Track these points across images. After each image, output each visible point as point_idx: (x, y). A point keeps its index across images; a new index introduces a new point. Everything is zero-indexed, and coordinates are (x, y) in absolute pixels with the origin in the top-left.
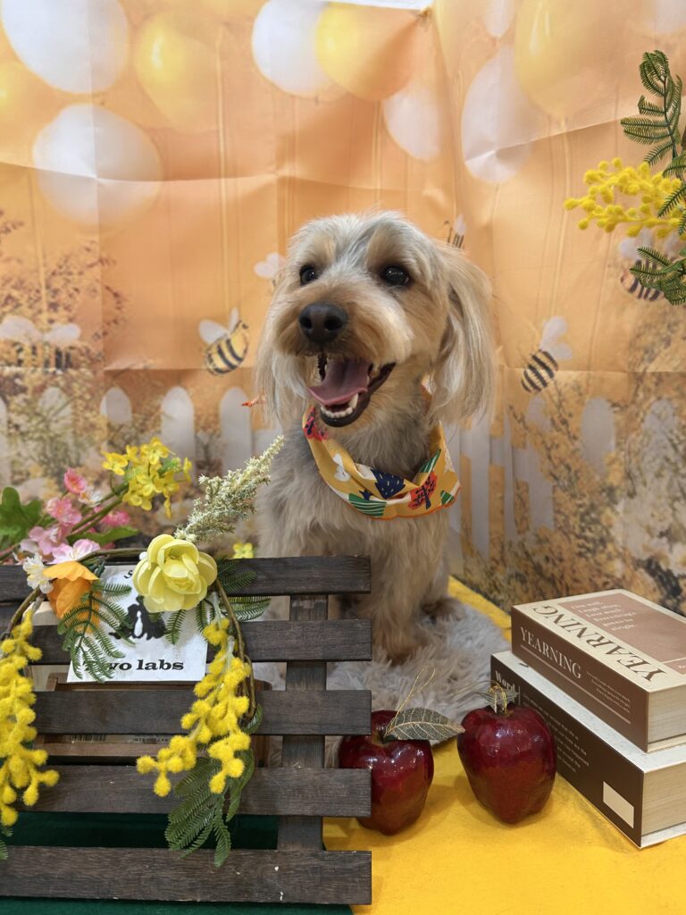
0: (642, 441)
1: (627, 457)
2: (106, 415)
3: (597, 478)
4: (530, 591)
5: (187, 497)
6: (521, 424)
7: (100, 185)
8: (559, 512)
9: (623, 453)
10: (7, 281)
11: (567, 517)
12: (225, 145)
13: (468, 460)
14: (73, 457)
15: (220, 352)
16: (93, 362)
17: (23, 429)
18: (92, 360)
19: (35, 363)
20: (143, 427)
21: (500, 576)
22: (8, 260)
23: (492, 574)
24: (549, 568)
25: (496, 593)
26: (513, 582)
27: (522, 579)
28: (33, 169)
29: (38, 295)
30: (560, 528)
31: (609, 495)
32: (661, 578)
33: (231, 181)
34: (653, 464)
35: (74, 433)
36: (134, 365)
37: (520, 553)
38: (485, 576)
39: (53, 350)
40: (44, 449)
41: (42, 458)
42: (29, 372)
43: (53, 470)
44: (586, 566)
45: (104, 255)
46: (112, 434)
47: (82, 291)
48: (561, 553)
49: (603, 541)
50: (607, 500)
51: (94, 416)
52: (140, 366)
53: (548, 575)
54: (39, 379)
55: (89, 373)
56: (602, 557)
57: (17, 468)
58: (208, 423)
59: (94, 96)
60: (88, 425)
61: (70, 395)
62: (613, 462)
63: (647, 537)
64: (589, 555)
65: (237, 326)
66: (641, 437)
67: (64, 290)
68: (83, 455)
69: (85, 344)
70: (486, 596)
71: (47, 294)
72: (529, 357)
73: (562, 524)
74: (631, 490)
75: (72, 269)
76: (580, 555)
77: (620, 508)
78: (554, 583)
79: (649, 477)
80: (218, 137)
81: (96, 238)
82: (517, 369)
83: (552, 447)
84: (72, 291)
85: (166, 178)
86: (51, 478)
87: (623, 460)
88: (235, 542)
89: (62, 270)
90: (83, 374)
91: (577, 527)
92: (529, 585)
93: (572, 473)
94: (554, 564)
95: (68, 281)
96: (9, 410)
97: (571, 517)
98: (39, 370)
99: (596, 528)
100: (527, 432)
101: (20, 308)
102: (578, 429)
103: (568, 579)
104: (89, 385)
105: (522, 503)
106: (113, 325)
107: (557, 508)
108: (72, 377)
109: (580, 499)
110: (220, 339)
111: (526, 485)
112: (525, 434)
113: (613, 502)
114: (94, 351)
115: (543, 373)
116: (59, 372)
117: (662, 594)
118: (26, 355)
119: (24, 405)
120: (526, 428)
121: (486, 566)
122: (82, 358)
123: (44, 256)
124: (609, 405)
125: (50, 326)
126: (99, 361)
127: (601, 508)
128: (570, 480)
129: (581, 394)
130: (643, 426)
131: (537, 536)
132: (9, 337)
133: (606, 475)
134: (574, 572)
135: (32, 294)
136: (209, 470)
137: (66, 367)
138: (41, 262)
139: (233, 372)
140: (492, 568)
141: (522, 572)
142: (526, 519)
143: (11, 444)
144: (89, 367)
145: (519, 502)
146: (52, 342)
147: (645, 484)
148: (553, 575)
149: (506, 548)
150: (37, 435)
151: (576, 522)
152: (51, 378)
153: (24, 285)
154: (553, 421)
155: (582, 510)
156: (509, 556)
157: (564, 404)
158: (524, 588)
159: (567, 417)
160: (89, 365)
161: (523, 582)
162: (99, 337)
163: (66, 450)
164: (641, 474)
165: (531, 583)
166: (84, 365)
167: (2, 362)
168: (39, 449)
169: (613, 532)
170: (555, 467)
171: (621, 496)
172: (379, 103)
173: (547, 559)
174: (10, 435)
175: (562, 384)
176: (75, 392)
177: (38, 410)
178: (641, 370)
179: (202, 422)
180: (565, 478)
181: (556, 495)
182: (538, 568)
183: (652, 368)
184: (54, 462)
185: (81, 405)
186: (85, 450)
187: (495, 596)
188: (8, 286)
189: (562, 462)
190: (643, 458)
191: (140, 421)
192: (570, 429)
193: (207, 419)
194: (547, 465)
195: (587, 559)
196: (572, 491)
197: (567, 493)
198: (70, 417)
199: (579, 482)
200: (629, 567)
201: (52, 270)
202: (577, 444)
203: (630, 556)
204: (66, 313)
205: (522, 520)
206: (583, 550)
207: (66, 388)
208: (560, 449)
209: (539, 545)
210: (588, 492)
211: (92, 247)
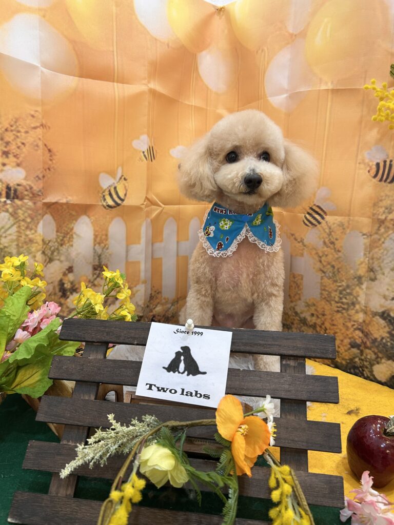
0: (383, 253)
1: (371, 261)
2: (42, 234)
3: (352, 272)
6: (301, 243)
7: (42, 72)
8: (324, 290)
9: (368, 259)
11: (330, 293)
12: (117, 61)
15: (110, 195)
16: (34, 196)
18: (33, 194)
20: (63, 242)
24: (312, 320)
30: (325, 298)
31: (358, 280)
32: (390, 321)
33: (119, 84)
34: (390, 264)
35: (17, 245)
36: (60, 200)
37: (290, 313)
39: (4, 186)
44: (341, 317)
45: (44, 122)
47: (26, 146)
48: (324, 311)
49: (353, 304)
50: (357, 283)
51: (33, 234)
52: (64, 201)
53: (311, 324)
55: (30, 204)
56: (352, 312)
59: (40, 10)
60: (27, 240)
61: (16, 219)
63: (383, 300)
64: (344, 311)
65: (121, 178)
66: (382, 251)
67: (14, 143)
69: (29, 183)
73: (326, 296)
74: (373, 277)
75: (20, 129)
77: (364, 286)
79: (386, 271)
80: (113, 55)
81: (39, 109)
82: (299, 214)
84: (20, 144)
85: (81, 76)
87: (367, 262)
89: (13, 128)
90: (26, 204)
91: (336, 297)
92: (294, 330)
93: (336, 270)
94: (318, 317)
95: (17, 137)
97: (333, 292)
99: (350, 297)
100: (305, 248)
102: (341, 247)
103: (327, 325)
104: (30, 212)
105: (296, 286)
106: (48, 170)
107: (323, 288)
108: (18, 206)
109: (340, 283)
110: (110, 186)
111: (302, 276)
112: (304, 249)
113: (360, 283)
114: (35, 188)
115: (317, 216)
116: (9, 202)
117: (389, 328)
120: (305, 246)
122: (26, 193)
124: (361, 234)
125: (2, 167)
126: (39, 195)
127: (353, 287)
128: (334, 273)
129: (344, 229)
130: (383, 245)
131: (307, 303)
133: (358, 270)
134: (333, 320)
136: (100, 270)
137: (14, 198)
139: (118, 207)
141: (288, 323)
142: (299, 294)
144: (31, 199)
145: (294, 285)
146: (4, 181)
147: (383, 274)
148: (315, 323)
151: (336, 295)
152: (3, 206)
154: (325, 243)
155: (340, 288)
157: (333, 233)
159: (334, 241)
160: (31, 197)
161: (289, 328)
162: (39, 179)
164: (381, 269)
165: (296, 329)
166: (27, 197)
169: (359, 299)
170: (324, 266)
171: (365, 280)
172: (196, 55)
173: (313, 315)
175: (331, 223)
176: (19, 216)
178: (383, 217)
179: (98, 240)
180: (330, 272)
182: (304, 321)
183: (390, 217)
185: (23, 225)
189: (329, 264)
190: (383, 262)
191: (61, 238)
192: (336, 247)
193: (101, 238)
194: (318, 265)
195: (342, 313)
196: (335, 279)
197: (331, 280)
198: (15, 234)
199: (340, 274)
200: (369, 316)
201: (5, 128)
202: (340, 254)
203: (370, 310)
204: (15, 160)
205: (295, 295)
206: (340, 309)
207: (13, 213)
208: (328, 257)
209: (307, 308)
210: (346, 279)
211: (36, 114)
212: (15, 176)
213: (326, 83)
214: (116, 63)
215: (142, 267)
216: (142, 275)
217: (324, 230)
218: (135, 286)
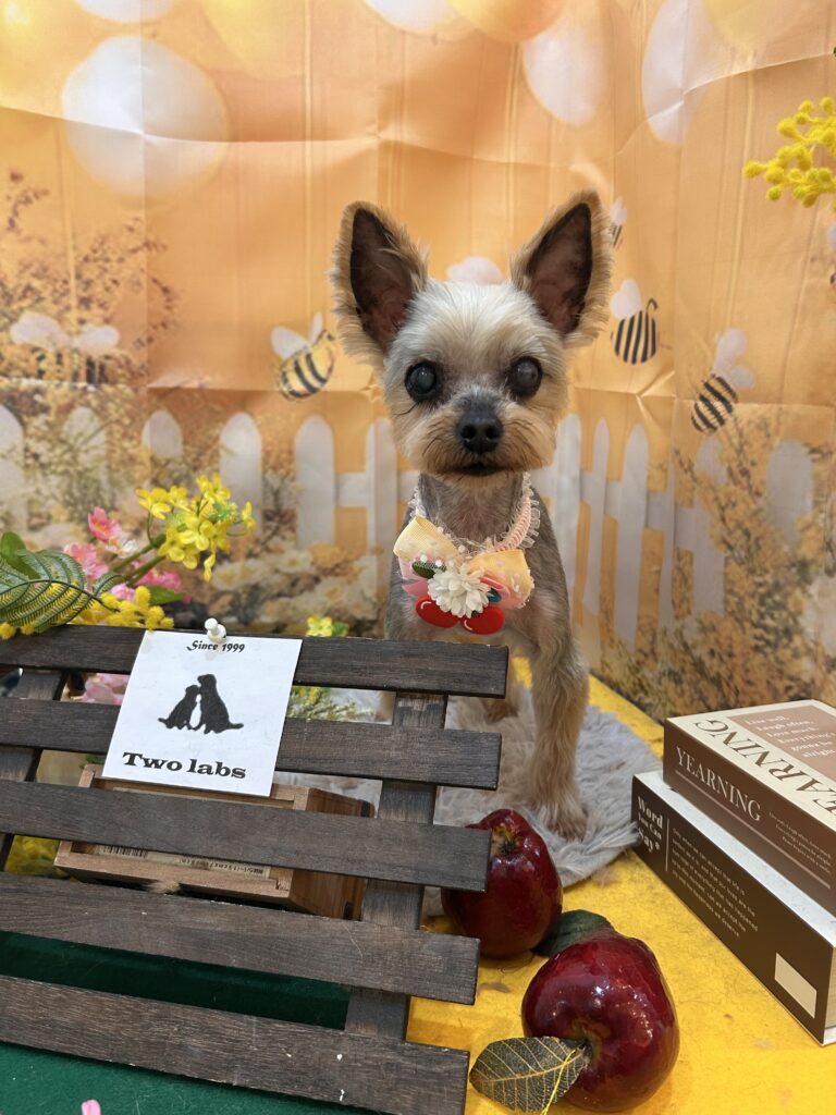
1: (828, 521)
2: (149, 446)
3: (786, 548)
4: (687, 694)
5: (250, 555)
6: (689, 474)
7: (147, 144)
8: (731, 592)
9: (823, 516)
10: (27, 267)
11: (741, 599)
12: (312, 97)
13: (615, 523)
14: (106, 497)
15: (298, 370)
16: (134, 376)
17: (43, 459)
18: (132, 373)
19: (61, 375)
20: (197, 464)
21: (648, 673)
22: (28, 239)
23: (638, 670)
24: (713, 666)
25: (641, 695)
26: (665, 681)
27: (676, 677)
28: (62, 120)
29: (65, 287)
30: (732, 613)
31: (799, 571)
33: (318, 144)
35: (109, 467)
36: (187, 382)
37: (676, 645)
38: (627, 672)
39: (84, 359)
40: (70, 486)
41: (67, 497)
42: (52, 386)
43: (80, 514)
44: (764, 665)
45: (152, 238)
46: (157, 471)
47: (122, 284)
48: (731, 646)
49: (788, 633)
50: (797, 578)
51: (135, 447)
52: (194, 384)
53: (712, 674)
54: (66, 396)
55: (128, 391)
56: (785, 654)
57: (35, 509)
58: (279, 461)
59: (144, 25)
60: (126, 458)
61: (104, 418)
62: (808, 527)
64: (768, 650)
65: (320, 336)
68: (119, 496)
69: (125, 352)
70: (628, 698)
71: (77, 286)
72: (701, 385)
73: (735, 608)
74: (831, 565)
75: (110, 255)
76: (757, 649)
77: (813, 589)
78: (719, 685)
80: (303, 83)
81: (142, 214)
82: (686, 401)
83: (727, 505)
84: (109, 283)
85: (234, 138)
86: (79, 524)
87: (822, 525)
88: (310, 616)
89: (97, 255)
90: (121, 392)
91: (754, 612)
92: (685, 686)
93: (752, 541)
94: (721, 659)
95: (105, 270)
96: (26, 435)
97: (747, 598)
98: (66, 384)
99: (780, 615)
100: (695, 484)
101: (43, 303)
102: (762, 483)
103: (738, 680)
104: (128, 406)
105: (683, 579)
106: (161, 328)
107: (728, 587)
108: (107, 395)
109: (761, 575)
110: (297, 353)
111: (691, 555)
112: (694, 488)
113: (805, 580)
114: (136, 362)
115: (719, 406)
116: (91, 388)
118: (49, 364)
119: (45, 428)
120: (695, 480)
121: (630, 660)
122: (120, 371)
123: (74, 236)
124: (806, 450)
125: (79, 327)
126: (142, 375)
127: (788, 588)
128: (748, 550)
131: (701, 622)
132: (27, 340)
133: (799, 544)
134: (747, 671)
135: (58, 285)
136: (280, 522)
137: (100, 382)
138: (70, 244)
139: (313, 396)
140: (638, 663)
141: (677, 669)
142: (688, 600)
143: (28, 478)
144: (130, 382)
145: (679, 577)
146: (82, 348)
148: (718, 675)
149: (659, 637)
150: (61, 469)
151: (753, 606)
152: (81, 396)
153: (48, 273)
154: (730, 472)
155: (762, 590)
156: (661, 648)
157: (746, 448)
158: (679, 690)
159: (746, 465)
160: (129, 380)
161: (678, 681)
162: (142, 344)
163: (98, 489)
165: (689, 684)
166: (122, 380)
167: (18, 373)
168: (64, 487)
169: (802, 621)
170: (730, 533)
171: (817, 573)
172: (517, 47)
173: (712, 653)
174: (27, 466)
175: (744, 422)
176: (110, 415)
177: (63, 436)
179: (272, 461)
180: (741, 546)
181: (728, 570)
182: (699, 666)
184: (83, 502)
185: (118, 431)
186: (122, 489)
187: (640, 699)
188: (27, 274)
189: (739, 525)
191: (194, 456)
193: (278, 457)
194: (719, 529)
195: (766, 655)
196: (751, 565)
197: (743, 567)
198: (105, 446)
199: (760, 553)
200: (821, 668)
201: (84, 255)
202: (761, 501)
203: (823, 653)
204: (100, 311)
205: (682, 602)
206: (761, 643)
207: (99, 409)
208: (737, 508)
209: (703, 635)
210: (772, 566)
211: (136, 226)
212: (101, 340)
213: (744, 58)
214: (308, 101)
215: (371, 520)
216: (371, 537)
217: (729, 438)
218: (358, 558)
